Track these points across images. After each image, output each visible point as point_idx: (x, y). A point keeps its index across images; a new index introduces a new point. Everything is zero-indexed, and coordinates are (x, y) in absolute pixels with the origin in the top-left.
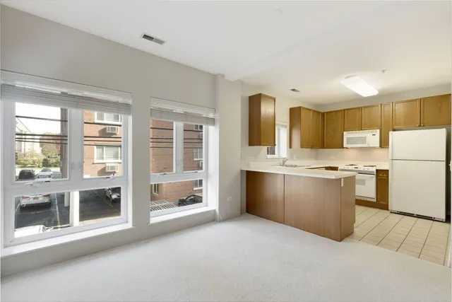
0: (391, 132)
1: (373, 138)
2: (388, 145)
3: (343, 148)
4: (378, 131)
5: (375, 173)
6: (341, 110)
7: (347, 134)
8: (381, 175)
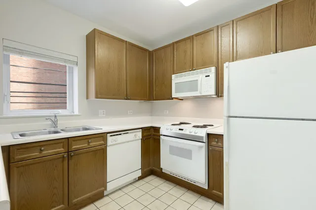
0: (225, 65)
3: (172, 99)
5: (205, 140)
7: (176, 77)
8: (214, 143)
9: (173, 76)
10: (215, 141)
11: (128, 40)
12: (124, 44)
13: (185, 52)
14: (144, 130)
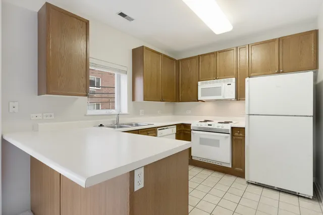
0: (247, 79)
1: (227, 88)
2: (244, 97)
3: (198, 101)
4: (234, 79)
5: (230, 132)
6: (196, 57)
7: (202, 84)
8: (236, 134)
9: (199, 82)
10: (237, 133)
11: (163, 53)
12: (160, 56)
13: (210, 64)
14: (178, 126)
